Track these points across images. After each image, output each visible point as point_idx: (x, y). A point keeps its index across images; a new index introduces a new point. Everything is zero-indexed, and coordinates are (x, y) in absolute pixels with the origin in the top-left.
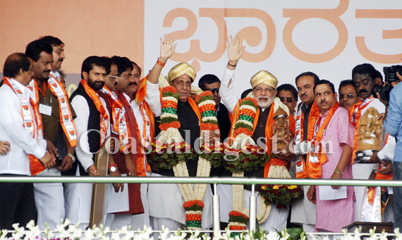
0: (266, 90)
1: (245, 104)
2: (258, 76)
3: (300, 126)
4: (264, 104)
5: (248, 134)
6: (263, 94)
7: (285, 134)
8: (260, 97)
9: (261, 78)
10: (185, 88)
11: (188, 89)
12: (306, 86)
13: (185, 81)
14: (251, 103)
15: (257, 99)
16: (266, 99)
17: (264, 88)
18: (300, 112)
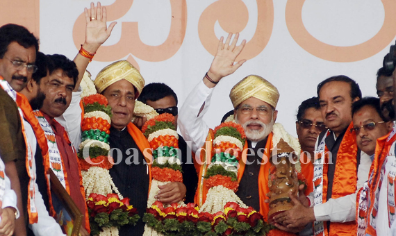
0: (259, 109)
1: (225, 134)
2: (245, 85)
3: (321, 171)
4: (256, 135)
5: (230, 187)
6: (254, 116)
7: (291, 186)
8: (249, 122)
9: (250, 88)
10: (123, 103)
11: (129, 106)
12: (336, 100)
13: (124, 91)
14: (235, 132)
15: (244, 126)
16: (260, 126)
17: (255, 105)
18: (323, 146)
